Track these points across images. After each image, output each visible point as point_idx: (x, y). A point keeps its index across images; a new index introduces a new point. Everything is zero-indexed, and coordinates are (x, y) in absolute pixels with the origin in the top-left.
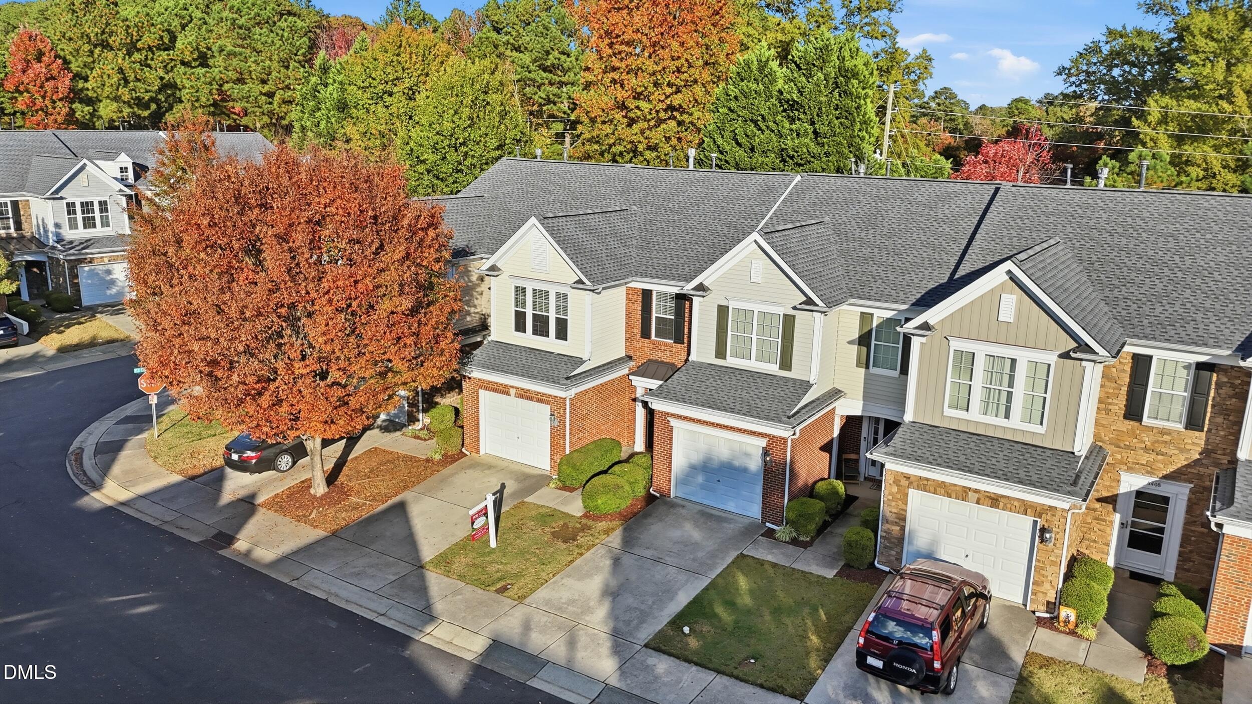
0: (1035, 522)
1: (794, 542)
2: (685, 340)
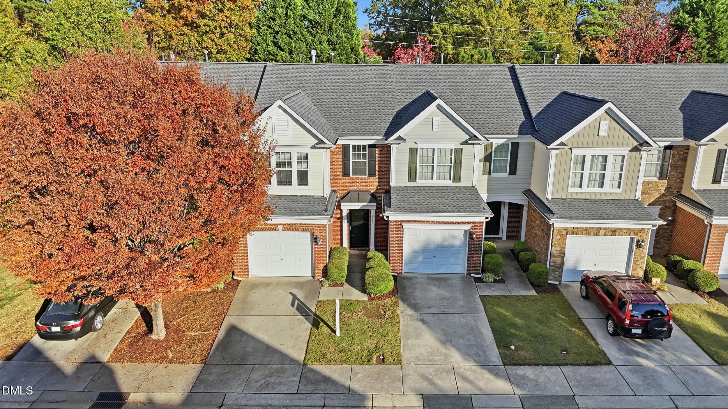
1: (495, 281)
2: (377, 174)
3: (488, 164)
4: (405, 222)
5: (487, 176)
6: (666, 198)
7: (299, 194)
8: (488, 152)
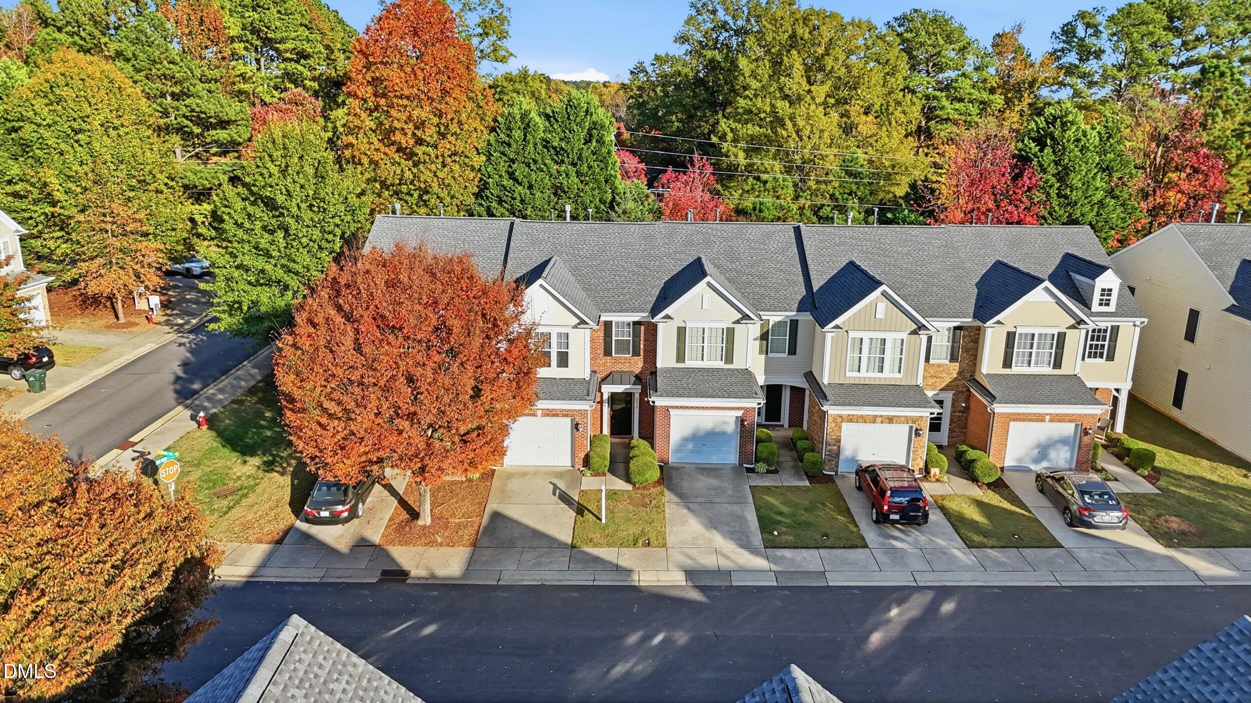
0: (911, 427)
1: (768, 472)
2: (642, 353)
3: (765, 342)
4: (672, 407)
5: (763, 356)
6: (959, 383)
7: (558, 377)
8: (765, 330)
